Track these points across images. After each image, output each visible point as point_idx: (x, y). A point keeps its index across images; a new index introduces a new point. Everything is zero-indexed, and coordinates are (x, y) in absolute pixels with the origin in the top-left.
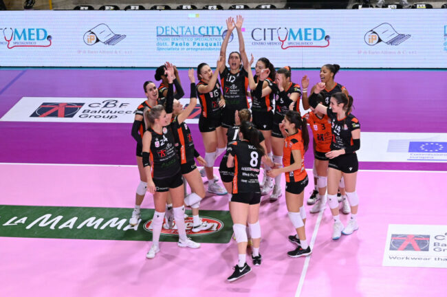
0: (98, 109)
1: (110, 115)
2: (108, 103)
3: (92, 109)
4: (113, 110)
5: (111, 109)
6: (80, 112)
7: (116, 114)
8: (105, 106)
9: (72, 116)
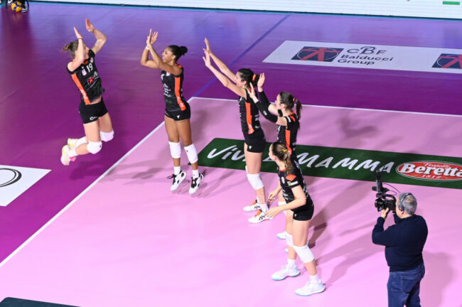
0: (356, 55)
1: (368, 61)
2: (366, 50)
3: (350, 55)
4: (371, 56)
5: (369, 56)
6: (339, 57)
7: (374, 60)
8: (363, 52)
9: (331, 60)
